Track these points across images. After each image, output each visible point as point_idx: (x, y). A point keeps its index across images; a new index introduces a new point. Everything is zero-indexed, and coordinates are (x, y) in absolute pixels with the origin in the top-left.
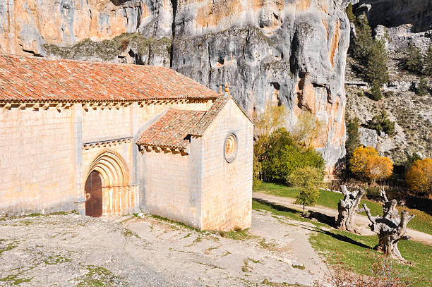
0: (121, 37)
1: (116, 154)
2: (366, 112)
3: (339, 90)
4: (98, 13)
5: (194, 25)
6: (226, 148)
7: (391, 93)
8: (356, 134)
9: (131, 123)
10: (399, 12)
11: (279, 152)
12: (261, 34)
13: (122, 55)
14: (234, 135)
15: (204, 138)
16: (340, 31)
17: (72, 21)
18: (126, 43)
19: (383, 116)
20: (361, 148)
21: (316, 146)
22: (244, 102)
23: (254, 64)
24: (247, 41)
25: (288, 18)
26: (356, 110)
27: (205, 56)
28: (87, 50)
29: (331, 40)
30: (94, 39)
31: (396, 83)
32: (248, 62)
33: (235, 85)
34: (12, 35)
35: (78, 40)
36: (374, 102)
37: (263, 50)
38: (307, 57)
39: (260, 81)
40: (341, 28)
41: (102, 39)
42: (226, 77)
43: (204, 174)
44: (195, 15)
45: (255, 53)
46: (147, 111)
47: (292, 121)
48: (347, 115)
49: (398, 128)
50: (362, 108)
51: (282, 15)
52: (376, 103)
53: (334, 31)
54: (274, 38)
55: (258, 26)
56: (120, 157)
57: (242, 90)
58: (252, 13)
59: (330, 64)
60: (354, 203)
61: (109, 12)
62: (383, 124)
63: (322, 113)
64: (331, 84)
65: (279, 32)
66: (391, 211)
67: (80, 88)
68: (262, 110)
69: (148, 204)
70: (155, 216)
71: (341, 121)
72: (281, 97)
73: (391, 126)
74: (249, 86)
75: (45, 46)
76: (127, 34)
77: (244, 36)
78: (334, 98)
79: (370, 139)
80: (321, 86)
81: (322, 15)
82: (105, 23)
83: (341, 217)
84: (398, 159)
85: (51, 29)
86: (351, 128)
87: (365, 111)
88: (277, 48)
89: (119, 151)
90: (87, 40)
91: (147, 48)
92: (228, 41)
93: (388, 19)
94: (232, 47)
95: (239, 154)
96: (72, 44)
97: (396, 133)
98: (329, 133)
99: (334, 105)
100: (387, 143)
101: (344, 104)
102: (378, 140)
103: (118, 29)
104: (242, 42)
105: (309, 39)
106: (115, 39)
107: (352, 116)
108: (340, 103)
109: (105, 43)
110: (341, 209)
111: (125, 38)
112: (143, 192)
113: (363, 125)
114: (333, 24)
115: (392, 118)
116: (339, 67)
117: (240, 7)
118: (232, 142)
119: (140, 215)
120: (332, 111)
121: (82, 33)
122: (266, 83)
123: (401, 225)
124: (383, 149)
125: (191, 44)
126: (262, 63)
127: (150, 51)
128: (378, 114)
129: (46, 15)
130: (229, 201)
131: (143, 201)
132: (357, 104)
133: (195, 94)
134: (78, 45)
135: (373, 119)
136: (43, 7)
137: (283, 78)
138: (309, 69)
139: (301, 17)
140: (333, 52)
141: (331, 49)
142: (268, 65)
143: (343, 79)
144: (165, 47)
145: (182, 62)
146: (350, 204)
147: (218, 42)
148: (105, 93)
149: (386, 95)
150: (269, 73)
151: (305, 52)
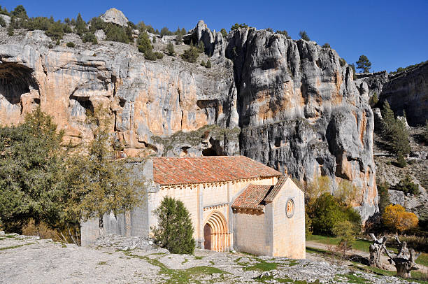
0: (204, 128)
1: (220, 213)
2: (394, 178)
3: (369, 161)
4: (187, 112)
5: (257, 118)
6: (287, 209)
7: (414, 161)
8: (386, 195)
9: (228, 194)
10: (414, 98)
11: (325, 211)
12: (307, 123)
13: (205, 141)
14: (292, 201)
15: (274, 202)
16: (366, 118)
17: (170, 118)
18: (208, 133)
19: (407, 180)
20: (391, 206)
21: (354, 206)
22: (297, 174)
23: (303, 145)
24: (297, 128)
25: (326, 111)
26: (386, 176)
27: (266, 140)
28: (180, 139)
29: (360, 125)
30: (185, 130)
31: (417, 153)
32: (298, 144)
33: (290, 161)
34: (132, 132)
35: (174, 132)
36: (400, 169)
37: (309, 135)
38: (342, 139)
39: (308, 158)
40: (367, 116)
41: (190, 130)
42: (282, 155)
43: (274, 225)
44: (258, 111)
45: (303, 137)
46: (237, 187)
47: (334, 185)
48: (378, 181)
49: (421, 189)
50: (391, 174)
51: (322, 109)
52: (402, 169)
53: (361, 118)
54: (317, 126)
55: (304, 117)
56: (222, 216)
57: (295, 164)
58: (299, 108)
59: (361, 143)
60: (381, 246)
61: (195, 112)
62: (408, 186)
63: (358, 180)
64: (363, 158)
65: (320, 121)
66: (403, 250)
67: (201, 175)
68: (311, 179)
69: (239, 244)
70: (243, 253)
71: (373, 185)
72: (325, 168)
73: (415, 188)
74: (300, 162)
75: (153, 138)
76: (208, 126)
77: (294, 125)
78: (366, 169)
79: (398, 199)
80: (354, 160)
81: (351, 107)
82: (192, 119)
83: (372, 257)
84: (423, 214)
85: (157, 126)
86: (381, 190)
87: (392, 177)
88: (320, 133)
89: (222, 212)
90: (180, 132)
91: (223, 136)
92: (283, 129)
93: (406, 103)
94: (286, 133)
95: (295, 212)
96: (170, 135)
97: (420, 193)
98: (364, 194)
99: (367, 173)
100: (413, 202)
101: (375, 172)
102: (405, 199)
103: (201, 122)
104: (293, 129)
105: (343, 125)
106: (199, 130)
107: (383, 181)
108: (371, 172)
109: (193, 133)
110: (372, 251)
111: (206, 129)
112: (235, 237)
113: (391, 189)
114: (361, 114)
115: (416, 181)
116: (368, 145)
117: (290, 104)
118: (290, 205)
119: (234, 252)
120: (365, 178)
121: (177, 127)
122: (312, 159)
123: (410, 259)
124: (410, 207)
125: (255, 132)
126: (308, 144)
127: (225, 138)
128: (404, 179)
129: (153, 116)
130: (290, 243)
131: (235, 244)
132: (386, 171)
133: (265, 174)
134: (174, 136)
135: (400, 182)
136: (152, 111)
137: (325, 155)
138: (345, 147)
139: (335, 110)
140: (362, 134)
141: (360, 132)
142: (314, 145)
143: (371, 153)
144: (236, 135)
145: (249, 145)
146: (378, 247)
147: (276, 130)
148: (213, 177)
149: (410, 163)
150: (315, 152)
151: (340, 136)
